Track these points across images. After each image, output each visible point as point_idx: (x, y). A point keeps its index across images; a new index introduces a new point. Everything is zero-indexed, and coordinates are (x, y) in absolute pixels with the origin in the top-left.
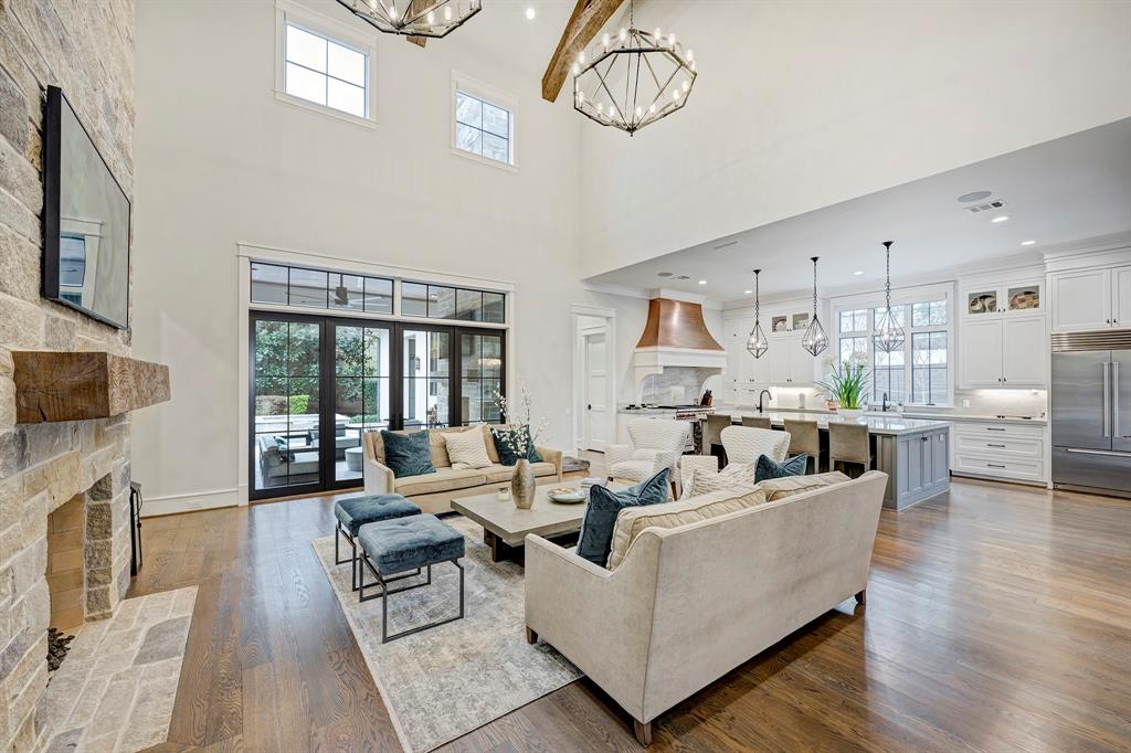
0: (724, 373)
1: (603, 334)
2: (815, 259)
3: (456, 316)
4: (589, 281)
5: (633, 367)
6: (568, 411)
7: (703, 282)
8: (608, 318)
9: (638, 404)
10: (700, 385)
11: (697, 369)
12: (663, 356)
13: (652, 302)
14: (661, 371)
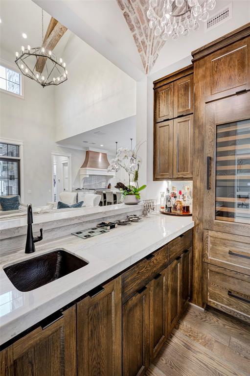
0: (114, 177)
1: (67, 163)
2: (131, 139)
3: (8, 154)
4: (58, 143)
5: (79, 175)
6: (50, 191)
7: (102, 146)
8: (69, 157)
9: (81, 188)
10: (107, 182)
11: (106, 176)
12: (89, 171)
13: (87, 152)
14: (88, 176)
